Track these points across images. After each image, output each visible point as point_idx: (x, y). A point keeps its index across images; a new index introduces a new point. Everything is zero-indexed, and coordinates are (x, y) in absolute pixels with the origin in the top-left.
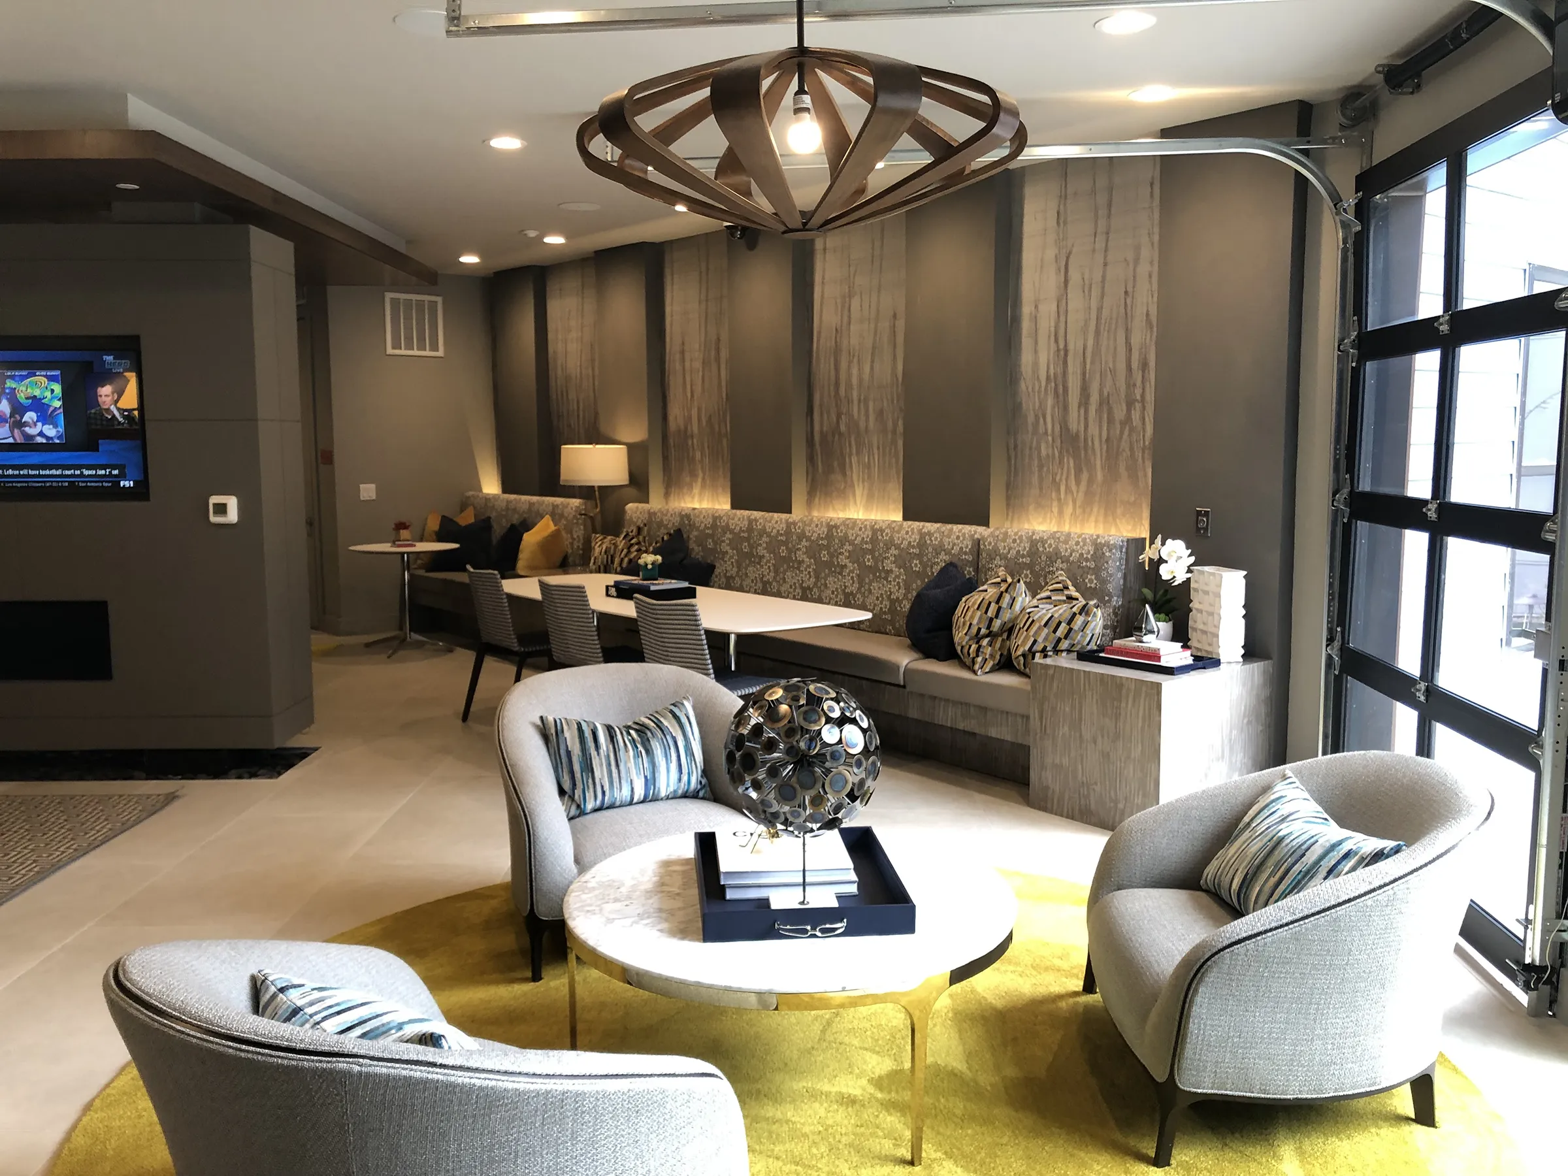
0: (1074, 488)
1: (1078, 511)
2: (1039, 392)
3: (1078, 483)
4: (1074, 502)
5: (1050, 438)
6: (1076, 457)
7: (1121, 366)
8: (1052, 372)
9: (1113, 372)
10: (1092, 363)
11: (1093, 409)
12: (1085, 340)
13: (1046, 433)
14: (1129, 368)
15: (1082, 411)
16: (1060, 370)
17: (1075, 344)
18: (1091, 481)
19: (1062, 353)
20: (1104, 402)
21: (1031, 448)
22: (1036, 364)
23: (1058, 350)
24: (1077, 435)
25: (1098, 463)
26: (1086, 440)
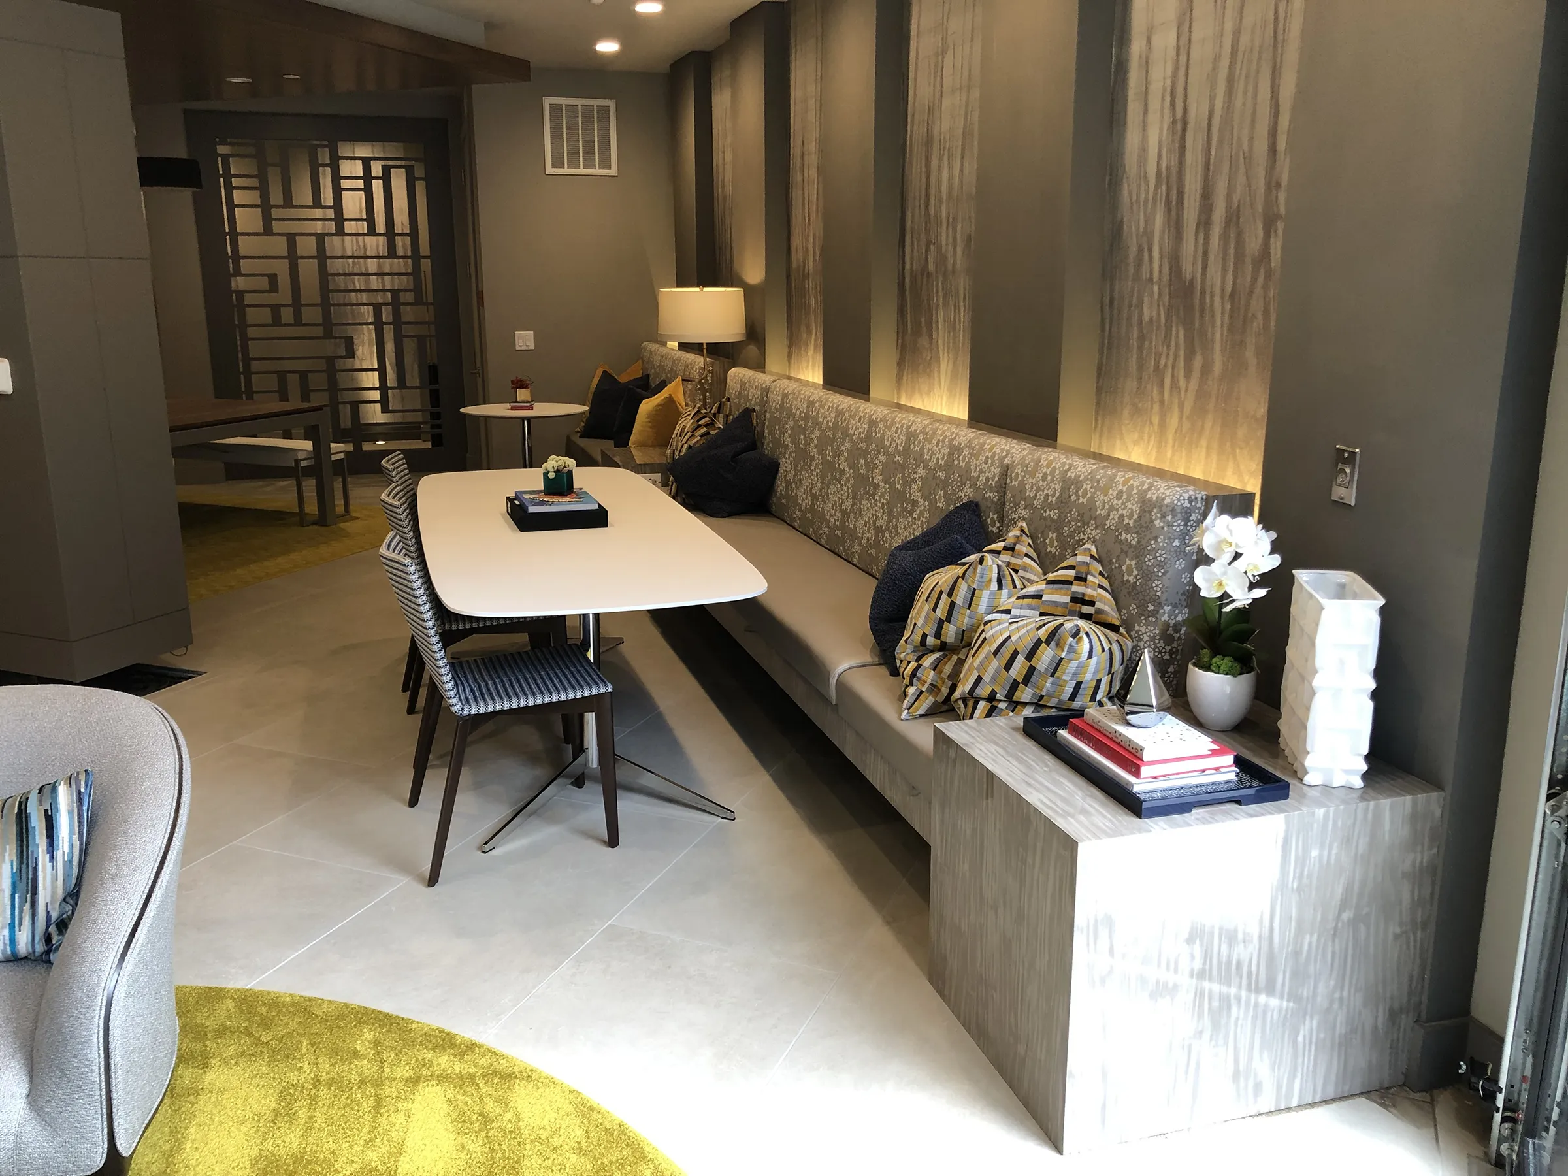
0: (1182, 382)
1: (1186, 425)
2: (1146, 201)
3: (1188, 375)
4: (1181, 407)
5: (1156, 288)
6: (1188, 324)
7: (1262, 146)
8: (1164, 164)
9: (1249, 159)
10: (1221, 142)
11: (1216, 231)
12: (1212, 99)
13: (1151, 279)
14: (1273, 150)
15: (1201, 236)
16: (1174, 162)
17: (1197, 111)
18: (1206, 370)
19: (1179, 126)
20: (1233, 218)
21: (1130, 306)
22: (1144, 149)
23: (1174, 122)
24: (1192, 281)
25: (1218, 336)
26: (1203, 292)
